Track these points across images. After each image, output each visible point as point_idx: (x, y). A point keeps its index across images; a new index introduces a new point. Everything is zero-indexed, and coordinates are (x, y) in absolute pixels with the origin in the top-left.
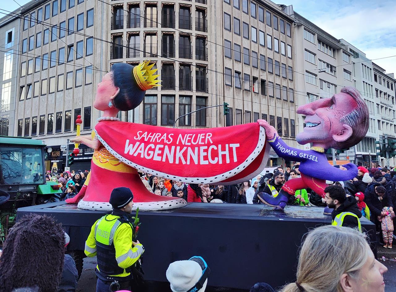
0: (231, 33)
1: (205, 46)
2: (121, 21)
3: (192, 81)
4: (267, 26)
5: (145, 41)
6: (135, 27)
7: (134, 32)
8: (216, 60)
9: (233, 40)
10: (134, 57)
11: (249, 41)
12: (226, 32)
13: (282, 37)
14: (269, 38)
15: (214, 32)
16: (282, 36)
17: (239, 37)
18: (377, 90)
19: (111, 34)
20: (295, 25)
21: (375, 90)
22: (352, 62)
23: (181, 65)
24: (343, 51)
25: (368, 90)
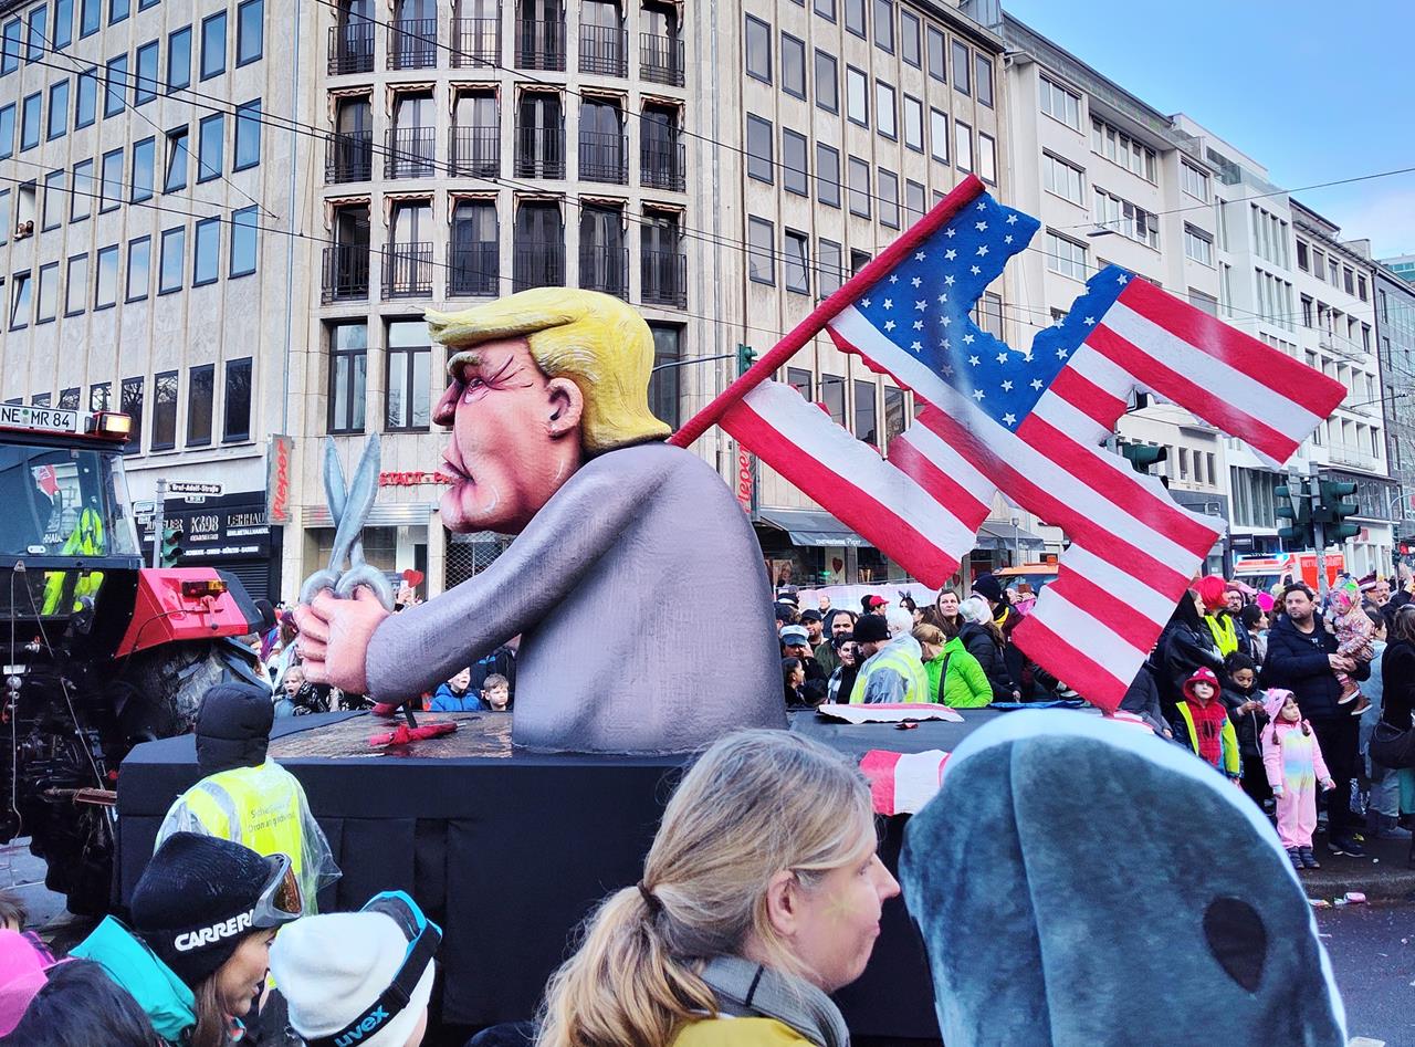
0: (771, 91)
1: (675, 138)
2: (366, 44)
3: (626, 266)
4: (904, 64)
5: (454, 116)
6: (418, 66)
7: (414, 85)
8: (716, 191)
9: (780, 117)
10: (413, 177)
11: (838, 120)
12: (753, 88)
13: (961, 106)
14: (911, 109)
15: (707, 86)
16: (958, 102)
17: (803, 107)
18: (1306, 301)
19: (330, 90)
20: (1007, 61)
21: (1299, 299)
22: (1216, 197)
23: (587, 205)
24: (1182, 157)
25: (1276, 300)
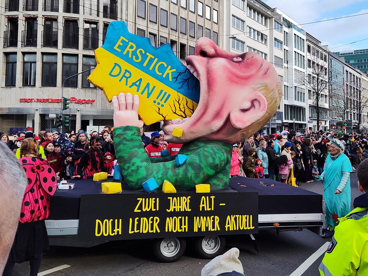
3: (98, 40)
8: (127, 20)
10: (32, 10)
13: (207, 1)
18: (309, 61)
21: (307, 60)
22: (284, 31)
23: (86, 22)
24: (275, 20)
25: (300, 60)
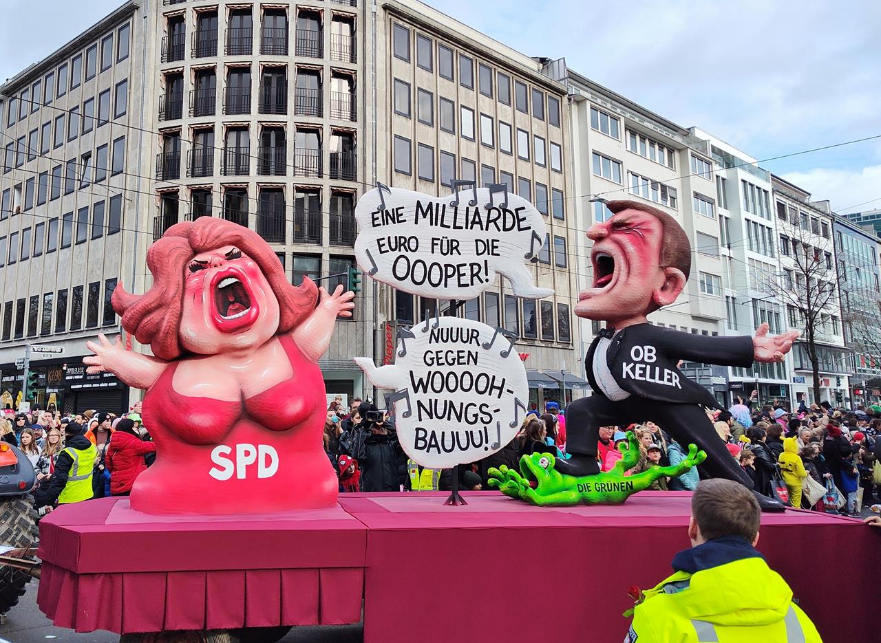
0: (410, 122)
1: (352, 151)
3: (321, 224)
4: (499, 104)
5: (225, 141)
6: (205, 114)
7: (204, 125)
8: (375, 180)
9: (416, 137)
10: (202, 176)
11: (455, 137)
13: (538, 127)
14: (505, 131)
18: (785, 239)
19: (160, 130)
20: (570, 100)
21: (779, 237)
22: (717, 177)
23: (299, 190)
24: (692, 153)
25: (760, 237)
